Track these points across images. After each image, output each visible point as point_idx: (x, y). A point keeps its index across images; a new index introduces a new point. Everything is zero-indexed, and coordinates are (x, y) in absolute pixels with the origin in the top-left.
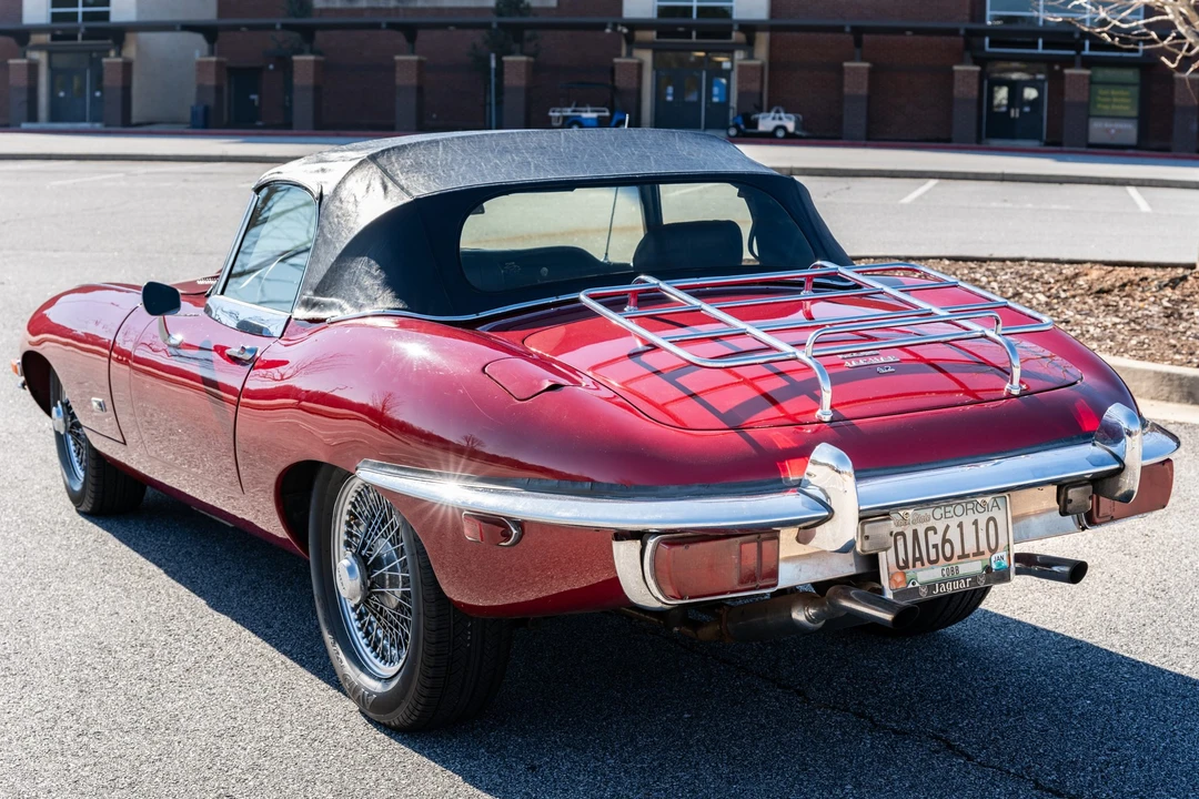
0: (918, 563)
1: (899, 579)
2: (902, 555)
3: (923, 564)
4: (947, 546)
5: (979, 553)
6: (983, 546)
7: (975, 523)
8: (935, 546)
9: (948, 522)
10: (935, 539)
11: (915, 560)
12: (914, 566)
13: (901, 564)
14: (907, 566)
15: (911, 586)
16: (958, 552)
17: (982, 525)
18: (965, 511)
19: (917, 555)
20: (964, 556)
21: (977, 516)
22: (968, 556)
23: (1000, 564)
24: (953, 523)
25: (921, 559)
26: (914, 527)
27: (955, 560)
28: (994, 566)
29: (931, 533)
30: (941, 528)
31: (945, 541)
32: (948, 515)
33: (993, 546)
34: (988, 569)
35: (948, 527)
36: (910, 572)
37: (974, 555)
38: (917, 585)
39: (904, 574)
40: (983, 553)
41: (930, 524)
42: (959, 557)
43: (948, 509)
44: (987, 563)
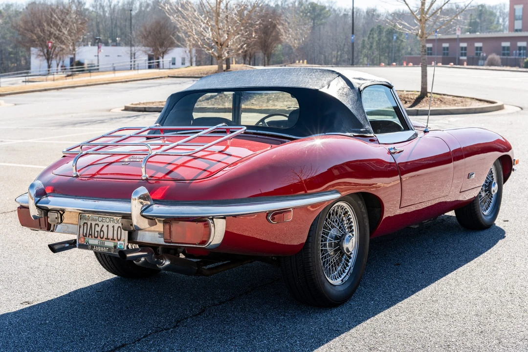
1: (82, 240)
2: (85, 232)
3: (92, 237)
4: (102, 233)
5: (113, 239)
6: (115, 237)
7: (113, 227)
8: (97, 232)
9: (103, 223)
10: (98, 229)
11: (89, 234)
12: (89, 237)
13: (84, 235)
15: (85, 244)
16: (105, 236)
17: (116, 228)
18: (110, 221)
19: (91, 233)
20: (107, 239)
21: (114, 224)
22: (109, 239)
23: (121, 246)
24: (105, 224)
25: (91, 235)
26: (91, 222)
27: (104, 239)
28: (119, 247)
29: (97, 226)
30: (100, 226)
31: (101, 231)
32: (104, 221)
33: (119, 238)
34: (115, 247)
35: (103, 226)
36: (87, 239)
37: (111, 239)
38: (88, 244)
39: (85, 239)
40: (115, 240)
41: (97, 222)
42: (106, 239)
43: (104, 218)
44: (116, 244)
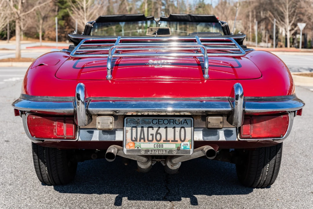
0: (142, 140)
1: (131, 145)
2: (134, 135)
3: (145, 141)
4: (158, 135)
5: (174, 141)
6: (177, 138)
7: (174, 128)
8: (152, 135)
9: (160, 125)
10: (152, 131)
11: (141, 139)
12: (140, 141)
13: (134, 139)
14: (136, 140)
15: (137, 148)
16: (164, 138)
17: (178, 129)
18: (169, 122)
19: (142, 137)
20: (166, 141)
21: (175, 126)
22: (169, 141)
23: (186, 147)
24: (163, 126)
25: (144, 139)
26: (142, 125)
27: (162, 141)
28: (182, 148)
29: (150, 129)
30: (156, 128)
31: (157, 133)
32: (160, 123)
33: (183, 139)
34: (179, 149)
35: (160, 128)
36: (137, 143)
37: (172, 141)
38: (140, 148)
39: (134, 143)
40: (177, 141)
41: (150, 125)
42: (164, 141)
43: (160, 121)
44: (179, 146)
